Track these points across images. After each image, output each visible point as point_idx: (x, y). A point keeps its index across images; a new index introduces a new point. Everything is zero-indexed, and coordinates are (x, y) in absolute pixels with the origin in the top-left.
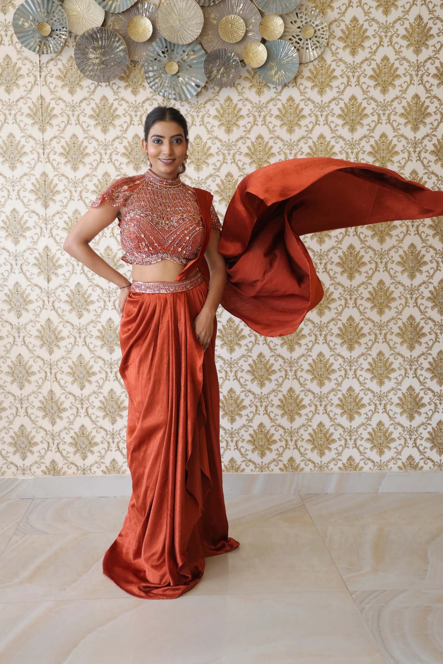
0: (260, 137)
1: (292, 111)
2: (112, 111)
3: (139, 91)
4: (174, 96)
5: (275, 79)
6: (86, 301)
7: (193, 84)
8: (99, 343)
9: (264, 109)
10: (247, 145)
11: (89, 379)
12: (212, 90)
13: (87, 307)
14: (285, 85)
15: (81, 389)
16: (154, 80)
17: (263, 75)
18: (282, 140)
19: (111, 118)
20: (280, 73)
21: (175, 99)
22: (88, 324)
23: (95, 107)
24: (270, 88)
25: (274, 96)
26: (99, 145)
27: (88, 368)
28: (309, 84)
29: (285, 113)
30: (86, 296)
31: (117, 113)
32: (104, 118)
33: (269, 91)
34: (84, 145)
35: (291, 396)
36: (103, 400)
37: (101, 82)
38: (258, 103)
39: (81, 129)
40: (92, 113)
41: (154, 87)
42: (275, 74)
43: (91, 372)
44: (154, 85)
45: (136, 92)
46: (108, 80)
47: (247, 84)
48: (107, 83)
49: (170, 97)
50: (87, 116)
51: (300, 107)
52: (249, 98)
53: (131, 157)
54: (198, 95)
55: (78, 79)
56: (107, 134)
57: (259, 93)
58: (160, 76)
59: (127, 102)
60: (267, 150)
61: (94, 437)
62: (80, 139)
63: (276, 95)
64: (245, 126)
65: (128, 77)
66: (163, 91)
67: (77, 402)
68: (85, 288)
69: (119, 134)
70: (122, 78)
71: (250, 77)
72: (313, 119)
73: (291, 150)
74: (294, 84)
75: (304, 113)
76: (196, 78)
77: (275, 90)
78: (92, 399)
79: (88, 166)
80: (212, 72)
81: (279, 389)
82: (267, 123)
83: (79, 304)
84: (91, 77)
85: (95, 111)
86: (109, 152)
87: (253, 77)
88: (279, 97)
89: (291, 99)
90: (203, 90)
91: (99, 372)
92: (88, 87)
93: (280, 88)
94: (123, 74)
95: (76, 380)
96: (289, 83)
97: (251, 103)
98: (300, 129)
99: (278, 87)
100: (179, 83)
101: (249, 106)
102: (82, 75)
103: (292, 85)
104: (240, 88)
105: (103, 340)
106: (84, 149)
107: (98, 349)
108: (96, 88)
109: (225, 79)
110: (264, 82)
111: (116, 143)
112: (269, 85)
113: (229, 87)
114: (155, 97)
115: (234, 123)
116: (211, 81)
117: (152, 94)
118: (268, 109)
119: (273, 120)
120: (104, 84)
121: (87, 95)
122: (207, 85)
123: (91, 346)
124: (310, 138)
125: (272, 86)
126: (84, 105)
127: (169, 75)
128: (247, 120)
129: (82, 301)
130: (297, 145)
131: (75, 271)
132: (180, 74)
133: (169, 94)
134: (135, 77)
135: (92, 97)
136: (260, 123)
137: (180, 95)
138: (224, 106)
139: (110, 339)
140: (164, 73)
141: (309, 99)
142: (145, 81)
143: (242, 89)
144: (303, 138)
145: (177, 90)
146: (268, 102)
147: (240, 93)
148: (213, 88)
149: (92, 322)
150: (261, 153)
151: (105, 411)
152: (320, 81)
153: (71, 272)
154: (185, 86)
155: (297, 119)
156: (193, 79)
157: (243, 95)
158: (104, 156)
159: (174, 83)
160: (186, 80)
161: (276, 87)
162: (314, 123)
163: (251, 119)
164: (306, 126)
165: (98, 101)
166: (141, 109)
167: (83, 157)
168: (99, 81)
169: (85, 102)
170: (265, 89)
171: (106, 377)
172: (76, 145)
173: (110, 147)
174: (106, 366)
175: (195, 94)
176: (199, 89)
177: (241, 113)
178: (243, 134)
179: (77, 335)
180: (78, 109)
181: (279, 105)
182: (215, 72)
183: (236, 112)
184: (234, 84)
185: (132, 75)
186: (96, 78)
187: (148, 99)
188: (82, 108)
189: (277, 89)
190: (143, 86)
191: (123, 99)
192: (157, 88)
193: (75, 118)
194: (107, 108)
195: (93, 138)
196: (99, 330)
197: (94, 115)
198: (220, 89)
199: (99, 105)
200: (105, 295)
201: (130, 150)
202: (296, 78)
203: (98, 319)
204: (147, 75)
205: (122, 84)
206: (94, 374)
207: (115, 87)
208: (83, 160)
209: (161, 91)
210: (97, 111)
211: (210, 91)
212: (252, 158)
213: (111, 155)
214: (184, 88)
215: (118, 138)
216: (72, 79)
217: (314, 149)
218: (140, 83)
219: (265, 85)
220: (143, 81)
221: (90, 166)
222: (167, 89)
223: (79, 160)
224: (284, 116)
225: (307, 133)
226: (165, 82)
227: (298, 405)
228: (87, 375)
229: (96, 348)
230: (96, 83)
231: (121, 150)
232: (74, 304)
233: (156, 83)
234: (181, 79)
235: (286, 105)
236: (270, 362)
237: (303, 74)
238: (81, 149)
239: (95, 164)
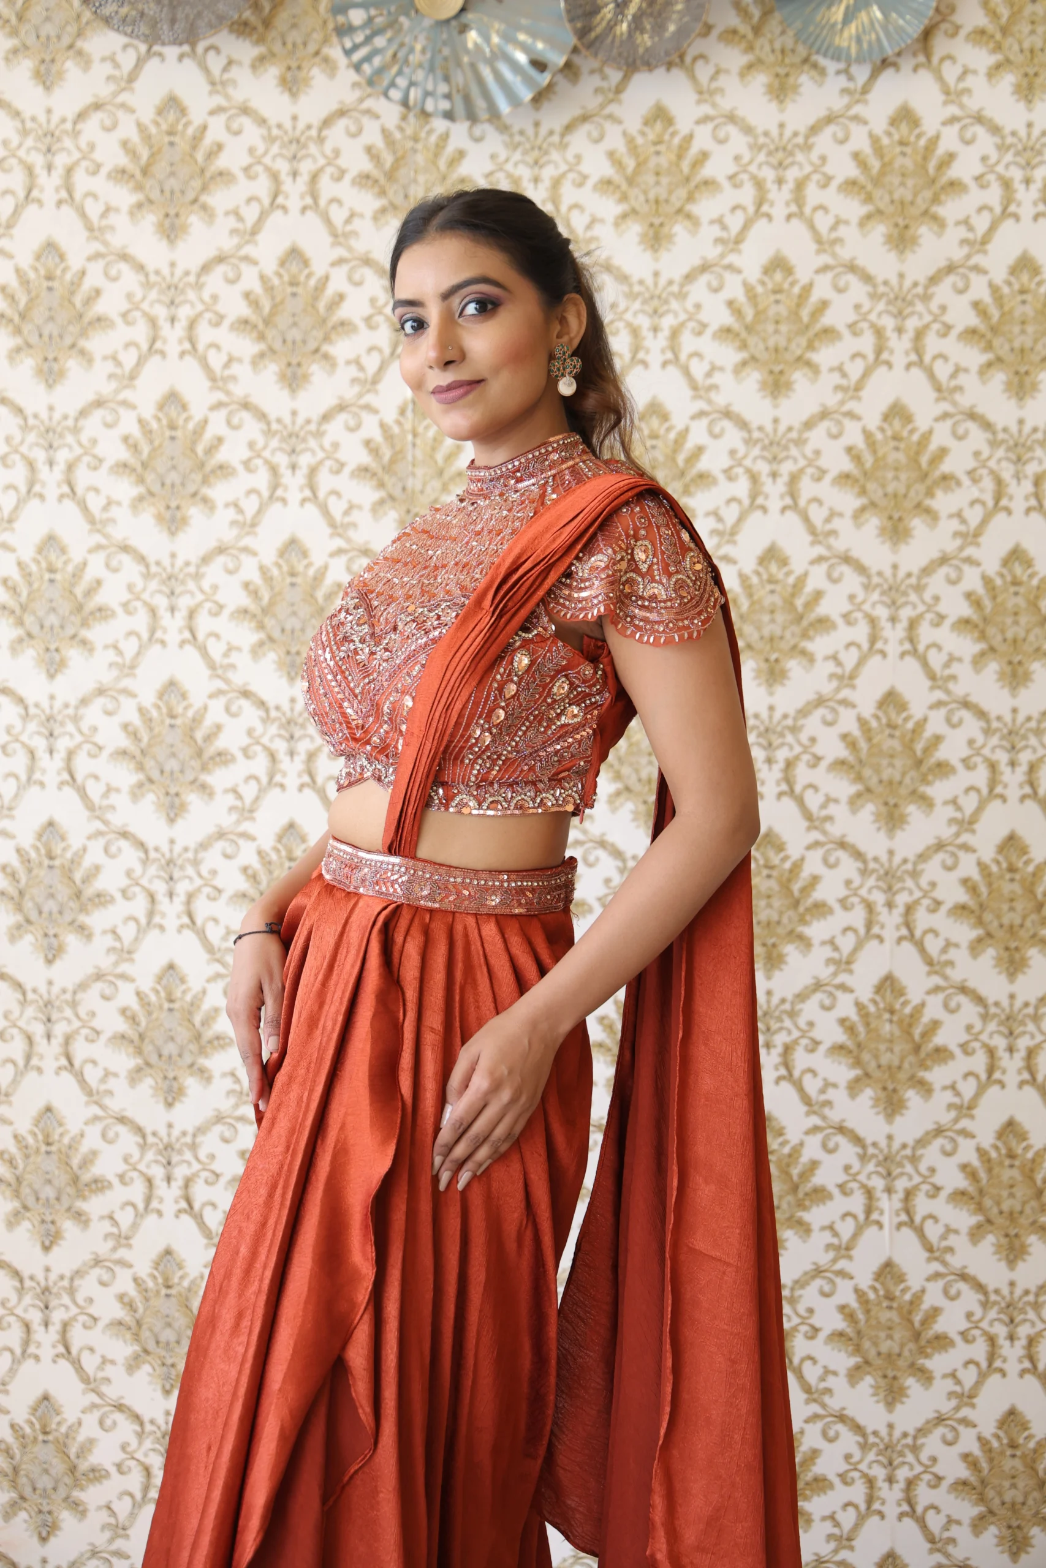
0: (779, 265)
1: (908, 163)
2: (200, 156)
3: (307, 82)
4: (445, 105)
5: (845, 39)
6: (78, 895)
7: (522, 58)
8: (123, 1061)
9: (800, 157)
10: (726, 294)
11: (80, 1205)
12: (596, 81)
13: (83, 918)
14: (885, 63)
15: (46, 1249)
16: (368, 40)
17: (798, 24)
18: (867, 278)
19: (197, 184)
20: (863, 16)
21: (449, 115)
22: (82, 986)
23: (135, 137)
24: (822, 72)
25: (838, 103)
26: (148, 285)
27: (75, 1162)
28: (981, 58)
29: (882, 173)
30: (78, 876)
31: (222, 162)
32: (172, 183)
33: (821, 85)
34: (88, 284)
35: (889, 1297)
36: (132, 1291)
37: (163, 44)
38: (775, 132)
39: (79, 224)
40: (123, 160)
41: (367, 68)
42: (847, 19)
43: (86, 1177)
44: (368, 59)
45: (295, 81)
46: (190, 37)
47: (734, 58)
48: (186, 48)
49: (430, 106)
50: (104, 171)
51: (941, 150)
52: (740, 113)
53: (270, 334)
54: (540, 97)
55: (72, 29)
56: (181, 245)
57: (781, 90)
58: (392, 24)
59: (262, 122)
60: (805, 314)
61: (88, 1446)
62: (75, 262)
63: (846, 100)
64: (720, 222)
65: (267, 23)
66: (402, 82)
67: (28, 1299)
68: (76, 841)
69: (228, 244)
70: (242, 28)
71: (744, 29)
72: (993, 196)
73: (900, 315)
74: (921, 58)
75: (955, 172)
76: (534, 35)
77: (842, 81)
78: (88, 1286)
79: (101, 368)
80: (596, 10)
81: (842, 1264)
82: (807, 210)
83: (50, 906)
84: (123, 25)
85: (133, 154)
86: (184, 313)
87: (757, 30)
88: (857, 109)
89: (905, 116)
90: (559, 78)
91: (121, 1177)
92: (112, 59)
93: (862, 73)
94: (247, 14)
95: (26, 1208)
96: (899, 54)
97: (748, 130)
98: (939, 235)
99: (854, 69)
100: (467, 51)
101: (738, 142)
102: (87, 15)
103: (913, 62)
104: (703, 72)
105: (139, 1051)
106: (89, 301)
107: (119, 1085)
108: (140, 63)
109: (645, 40)
110: (802, 51)
111: (215, 281)
112: (822, 61)
113: (661, 71)
114: (369, 103)
115: (679, 211)
116: (590, 46)
117: (357, 94)
118: (814, 156)
119: (831, 197)
120: (172, 52)
121: (105, 91)
122: (577, 60)
123: (92, 1075)
124: (977, 269)
125: (831, 66)
126: (91, 128)
127: (427, 23)
128: (728, 196)
129: (63, 892)
130: (926, 298)
131: (37, 776)
132: (470, 16)
133: (427, 94)
134: (294, 26)
135: (123, 97)
136: (779, 211)
137: (467, 100)
138: (640, 141)
139: (170, 1049)
140: (407, 15)
141: (979, 119)
142: (335, 39)
143: (713, 78)
144: (950, 269)
145: (459, 78)
146: (814, 129)
147: (704, 94)
148: (600, 71)
149: (99, 976)
150: (784, 328)
151: (137, 1338)
152: (1026, 45)
153: (23, 777)
154: (491, 62)
155: (928, 194)
156: (522, 37)
157: (718, 99)
158: (165, 329)
159: (446, 51)
160: (495, 39)
161: (846, 72)
162: (998, 210)
163: (747, 195)
164: (966, 222)
165: (147, 114)
166: (313, 149)
167: (84, 333)
168: (153, 38)
169: (96, 118)
170: (805, 80)
171: (148, 1200)
172: (55, 284)
173: (191, 295)
174: (150, 1155)
175: (527, 95)
176: (545, 79)
177: (708, 171)
178: (713, 253)
179: (38, 1030)
180: (68, 143)
181: (860, 140)
182: (608, 11)
183: (685, 166)
184: (682, 57)
185: (282, 19)
186: (144, 29)
187: (342, 113)
188: (83, 142)
189: (851, 78)
190: (326, 60)
191: (245, 110)
192: (380, 71)
193: (57, 178)
194: (182, 145)
195: (124, 257)
196: (123, 1011)
197: (132, 168)
198: (626, 78)
199: (153, 130)
200: (152, 870)
201: (267, 307)
202: (927, 35)
203: (124, 968)
204: (341, 19)
205: (245, 50)
206: (99, 1185)
207: (215, 63)
208: (83, 343)
209: (393, 84)
210: (145, 154)
211: (589, 83)
212: (744, 346)
213: (192, 325)
214: (486, 72)
215: (220, 259)
216: (49, 29)
217: (995, 314)
218: (312, 48)
219: (806, 61)
220: (326, 41)
221: (110, 367)
222: (420, 75)
223: (68, 341)
224: (877, 181)
225: (965, 250)
226: (412, 50)
227: (917, 1336)
228: (70, 1190)
229: (112, 1084)
230: (143, 48)
231: (235, 307)
232: (28, 905)
233: (376, 52)
234: (473, 36)
235: (885, 141)
236: (806, 1157)
237: (957, 18)
238: (78, 300)
239: (129, 359)
